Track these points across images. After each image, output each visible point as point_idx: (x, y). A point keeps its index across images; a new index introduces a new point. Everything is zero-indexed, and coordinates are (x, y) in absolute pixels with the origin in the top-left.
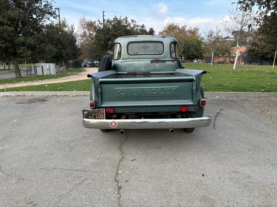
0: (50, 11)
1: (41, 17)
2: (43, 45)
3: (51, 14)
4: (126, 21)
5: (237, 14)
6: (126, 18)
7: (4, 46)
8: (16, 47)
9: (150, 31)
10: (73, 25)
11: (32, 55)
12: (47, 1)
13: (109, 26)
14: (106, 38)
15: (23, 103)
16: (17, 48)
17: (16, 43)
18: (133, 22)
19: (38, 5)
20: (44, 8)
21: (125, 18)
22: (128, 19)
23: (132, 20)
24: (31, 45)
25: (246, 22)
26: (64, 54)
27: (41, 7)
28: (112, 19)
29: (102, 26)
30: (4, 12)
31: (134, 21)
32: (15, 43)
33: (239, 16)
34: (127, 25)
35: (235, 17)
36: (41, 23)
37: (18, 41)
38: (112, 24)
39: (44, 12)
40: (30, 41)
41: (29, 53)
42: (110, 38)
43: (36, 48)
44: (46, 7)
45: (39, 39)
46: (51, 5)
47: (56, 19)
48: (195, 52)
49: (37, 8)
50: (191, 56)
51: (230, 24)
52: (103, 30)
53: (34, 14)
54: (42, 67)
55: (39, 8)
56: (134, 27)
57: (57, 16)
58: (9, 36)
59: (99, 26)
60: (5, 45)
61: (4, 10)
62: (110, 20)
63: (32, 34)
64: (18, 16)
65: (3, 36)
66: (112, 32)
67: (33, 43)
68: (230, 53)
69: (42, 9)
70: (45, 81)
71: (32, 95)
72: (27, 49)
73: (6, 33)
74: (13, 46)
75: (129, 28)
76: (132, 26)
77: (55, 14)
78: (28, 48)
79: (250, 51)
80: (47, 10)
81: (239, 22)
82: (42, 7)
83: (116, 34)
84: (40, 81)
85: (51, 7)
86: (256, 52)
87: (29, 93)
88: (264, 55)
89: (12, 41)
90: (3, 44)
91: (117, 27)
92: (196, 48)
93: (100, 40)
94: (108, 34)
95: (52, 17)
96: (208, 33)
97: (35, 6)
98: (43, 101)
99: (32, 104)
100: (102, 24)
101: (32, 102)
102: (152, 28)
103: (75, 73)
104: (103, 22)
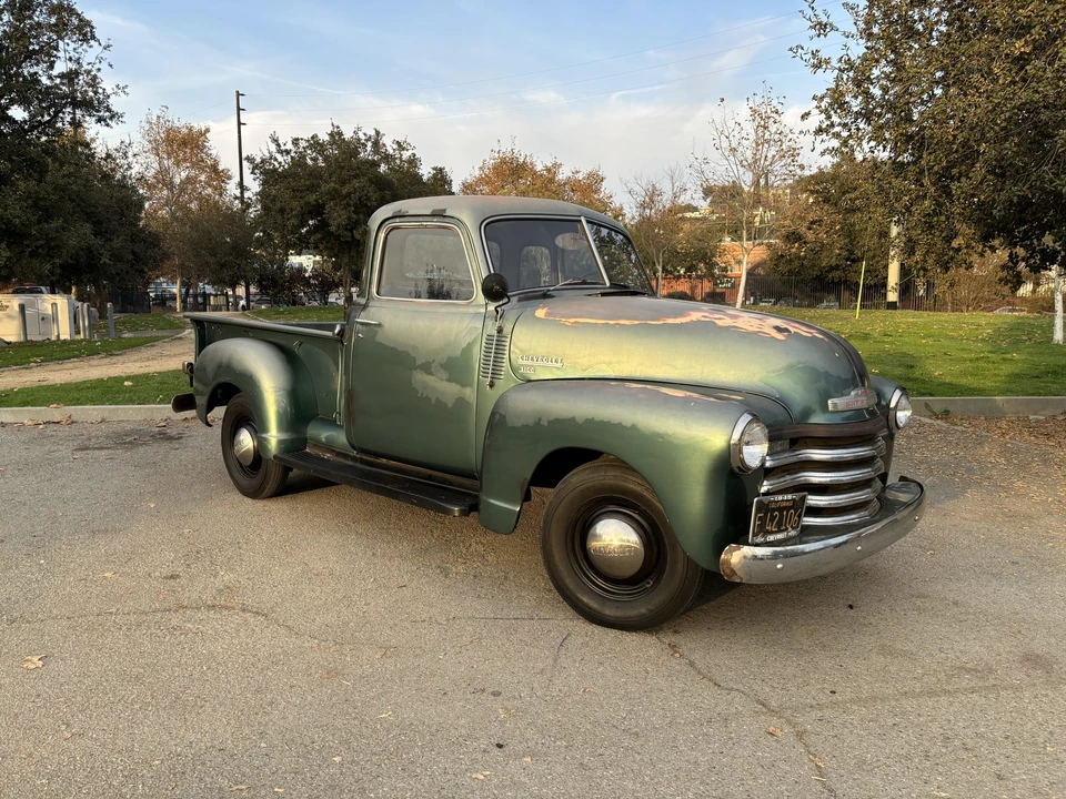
1: (47, 118)
2: (56, 223)
3: (88, 105)
4: (376, 144)
5: (738, 136)
6: (378, 133)
9: (434, 178)
10: (127, 142)
12: (79, 58)
14: (308, 203)
15: (102, 448)
18: (403, 149)
20: (63, 84)
21: (373, 133)
22: (384, 138)
23: (398, 142)
25: (767, 163)
26: (105, 260)
28: (324, 137)
29: (286, 161)
31: (405, 146)
33: (745, 142)
34: (380, 161)
35: (733, 145)
39: (64, 99)
42: (323, 206)
43: (27, 236)
46: (90, 76)
47: (108, 125)
51: (717, 167)
53: (18, 105)
54: (22, 307)
57: (111, 118)
59: (276, 160)
66: (332, 185)
68: (711, 266)
70: (71, 365)
71: (103, 421)
75: (386, 170)
79: (778, 258)
81: (745, 163)
82: (58, 81)
83: (345, 191)
84: (53, 366)
85: (92, 83)
86: (796, 263)
87: (90, 412)
88: (822, 274)
93: (282, 211)
94: (313, 188)
95: (94, 119)
96: (644, 194)
98: (170, 438)
99: (141, 449)
100: (288, 152)
101: (130, 443)
102: (441, 169)
103: (155, 333)
104: (289, 146)
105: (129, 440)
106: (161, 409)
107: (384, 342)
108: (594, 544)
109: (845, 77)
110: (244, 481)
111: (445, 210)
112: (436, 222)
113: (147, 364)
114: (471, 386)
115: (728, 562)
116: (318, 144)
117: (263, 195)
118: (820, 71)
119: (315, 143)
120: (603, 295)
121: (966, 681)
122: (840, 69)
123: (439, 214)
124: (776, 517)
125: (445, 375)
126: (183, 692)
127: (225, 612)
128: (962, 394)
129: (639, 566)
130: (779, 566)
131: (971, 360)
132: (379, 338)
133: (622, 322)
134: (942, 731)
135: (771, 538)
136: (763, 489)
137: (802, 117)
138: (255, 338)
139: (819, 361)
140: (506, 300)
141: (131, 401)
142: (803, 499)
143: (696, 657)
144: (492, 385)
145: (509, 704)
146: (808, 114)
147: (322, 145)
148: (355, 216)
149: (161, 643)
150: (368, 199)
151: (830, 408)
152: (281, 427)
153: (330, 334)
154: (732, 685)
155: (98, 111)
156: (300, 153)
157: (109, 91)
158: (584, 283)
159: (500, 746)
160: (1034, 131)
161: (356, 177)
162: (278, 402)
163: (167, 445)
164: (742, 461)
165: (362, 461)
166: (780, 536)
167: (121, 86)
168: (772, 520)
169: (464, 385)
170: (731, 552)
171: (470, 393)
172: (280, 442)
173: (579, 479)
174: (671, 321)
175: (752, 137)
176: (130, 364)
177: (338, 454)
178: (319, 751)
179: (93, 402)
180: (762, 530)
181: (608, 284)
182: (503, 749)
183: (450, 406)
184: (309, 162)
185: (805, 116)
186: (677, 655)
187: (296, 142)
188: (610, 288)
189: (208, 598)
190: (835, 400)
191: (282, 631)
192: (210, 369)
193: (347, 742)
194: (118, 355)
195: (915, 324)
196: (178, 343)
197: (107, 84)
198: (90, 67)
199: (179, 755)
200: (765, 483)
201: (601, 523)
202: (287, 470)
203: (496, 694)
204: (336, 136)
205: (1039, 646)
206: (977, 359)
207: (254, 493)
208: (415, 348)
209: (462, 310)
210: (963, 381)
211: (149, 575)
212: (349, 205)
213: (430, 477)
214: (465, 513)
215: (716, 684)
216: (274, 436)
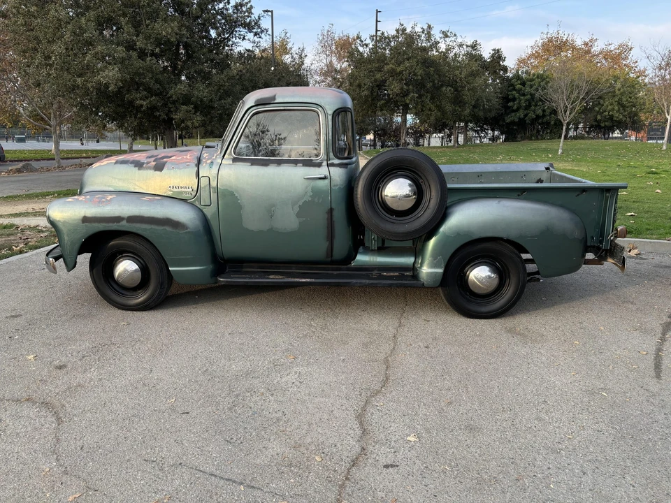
0: (248, 20)
1: (227, 36)
2: (230, 100)
3: (249, 27)
4: (429, 35)
6: (429, 27)
7: (145, 103)
8: (170, 105)
9: (493, 56)
11: (204, 125)
13: (385, 50)
16: (172, 110)
17: (171, 97)
18: (446, 36)
19: (221, 5)
20: (234, 13)
21: (425, 27)
22: (433, 29)
23: (443, 32)
24: (202, 101)
27: (227, 9)
29: (365, 51)
30: (147, 26)
31: (449, 34)
32: (169, 98)
34: (431, 46)
36: (227, 48)
37: (175, 92)
38: (392, 44)
39: (235, 22)
40: (202, 91)
41: (198, 118)
42: (386, 81)
43: (213, 108)
44: (238, 10)
45: (220, 86)
46: (248, 6)
47: (260, 37)
48: (618, 111)
49: (218, 13)
50: (605, 121)
52: (369, 61)
53: (212, 28)
55: (222, 12)
56: (447, 50)
57: (262, 32)
58: (157, 81)
59: (359, 51)
60: (148, 101)
61: (148, 22)
62: (386, 34)
63: (206, 77)
64: (176, 34)
65: (144, 81)
66: (391, 66)
67: (206, 97)
69: (230, 16)
72: (193, 111)
73: (150, 75)
74: (165, 105)
75: (435, 52)
76: (443, 47)
77: (259, 27)
78: (196, 108)
80: (241, 17)
82: (231, 11)
83: (399, 69)
85: (249, 11)
89: (163, 92)
90: (144, 100)
91: (404, 51)
92: (620, 99)
93: (359, 86)
94: (379, 70)
95: (252, 34)
96: (660, 58)
97: (215, 9)
100: (367, 45)
102: (498, 50)
104: (368, 41)
117: (352, 76)
147: (389, 38)
148: (405, 87)
150: (415, 75)
156: (375, 45)
184: (380, 51)
187: (373, 37)
204: (401, 30)
212: (402, 79)
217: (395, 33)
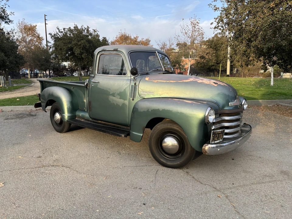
3: (2, 18)
4: (88, 30)
5: (187, 29)
6: (88, 27)
9: (103, 40)
10: (13, 29)
14: (68, 47)
15: (12, 119)
21: (87, 27)
22: (90, 28)
23: (94, 30)
25: (195, 37)
26: (8, 63)
29: (61, 35)
33: (189, 31)
35: (186, 32)
42: (73, 48)
47: (8, 24)
51: (182, 38)
57: (10, 22)
59: (58, 34)
71: (12, 111)
75: (91, 38)
81: (189, 37)
83: (79, 44)
86: (203, 64)
87: (8, 108)
88: (210, 67)
93: (61, 49)
94: (70, 43)
95: (4, 22)
96: (162, 45)
98: (33, 116)
99: (25, 119)
100: (62, 32)
101: (21, 117)
102: (105, 38)
103: (23, 84)
104: (62, 30)
105: (20, 116)
106: (29, 107)
107: (100, 87)
108: (164, 145)
109: (223, 13)
110: (57, 128)
111: (117, 49)
112: (115, 52)
113: (22, 93)
114: (127, 100)
115: (204, 149)
116: (71, 30)
117: (55, 45)
118: (216, 11)
119: (70, 30)
120: (163, 73)
121: (267, 179)
122: (222, 11)
123: (116, 50)
124: (217, 136)
125: (119, 97)
126: (48, 192)
127: (57, 167)
128: (250, 100)
129: (177, 150)
130: (219, 150)
131: (251, 90)
132: (99, 86)
133: (171, 81)
134: (264, 194)
135: (216, 142)
136: (213, 128)
137: (211, 24)
138: (59, 86)
139: (226, 92)
140: (137, 75)
141: (19, 105)
142: (224, 131)
143: (194, 175)
144: (133, 100)
145: (144, 191)
146: (212, 23)
147: (72, 30)
148: (82, 51)
149: (39, 177)
150: (86, 46)
151: (230, 105)
152: (69, 112)
153: (83, 85)
154: (205, 183)
155: (6, 20)
156: (66, 32)
157: (9, 14)
158: (158, 70)
159: (144, 204)
160: (275, 28)
161: (82, 40)
162: (67, 105)
163: (31, 118)
164: (208, 121)
165: (93, 122)
166: (218, 141)
167: (12, 12)
168: (216, 137)
169: (125, 100)
170: (205, 146)
171: (127, 102)
172: (68, 117)
173: (159, 127)
174: (185, 81)
175: (191, 30)
176: (17, 94)
177: (86, 120)
178: (92, 208)
179: (8, 105)
180: (214, 140)
181: (164, 71)
182: (145, 205)
183: (121, 106)
184: (68, 35)
185: (212, 24)
186: (189, 175)
187: (64, 29)
188: (165, 71)
189: (51, 163)
190: (231, 103)
191: (75, 172)
192: (46, 95)
193: (100, 205)
194: (13, 91)
195: (234, 81)
196: (31, 87)
197: (8, 12)
198: (2, 7)
199: (50, 212)
200: (213, 126)
201: (166, 139)
202: (70, 124)
203: (140, 189)
204: (76, 28)
205: (284, 168)
206: (252, 90)
207: (60, 131)
208: (110, 89)
209: (124, 78)
210: (250, 96)
211: (32, 157)
212: (80, 48)
213: (114, 126)
214: (126, 136)
215: (201, 183)
216: (66, 115)
217: (73, 28)
